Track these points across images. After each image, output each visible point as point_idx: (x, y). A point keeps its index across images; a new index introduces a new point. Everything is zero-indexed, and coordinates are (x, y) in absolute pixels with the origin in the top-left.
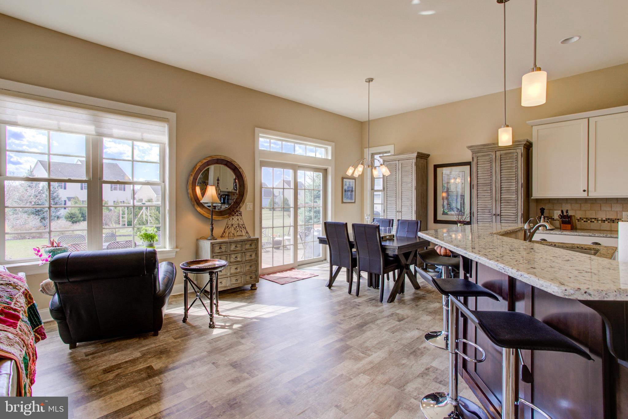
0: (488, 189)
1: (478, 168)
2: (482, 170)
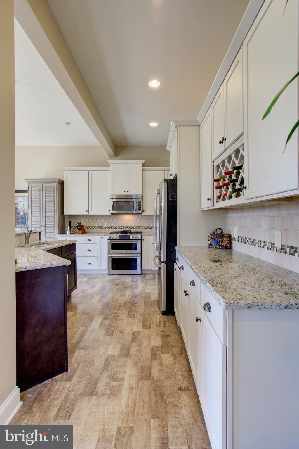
0: (38, 209)
1: (32, 195)
2: (35, 196)
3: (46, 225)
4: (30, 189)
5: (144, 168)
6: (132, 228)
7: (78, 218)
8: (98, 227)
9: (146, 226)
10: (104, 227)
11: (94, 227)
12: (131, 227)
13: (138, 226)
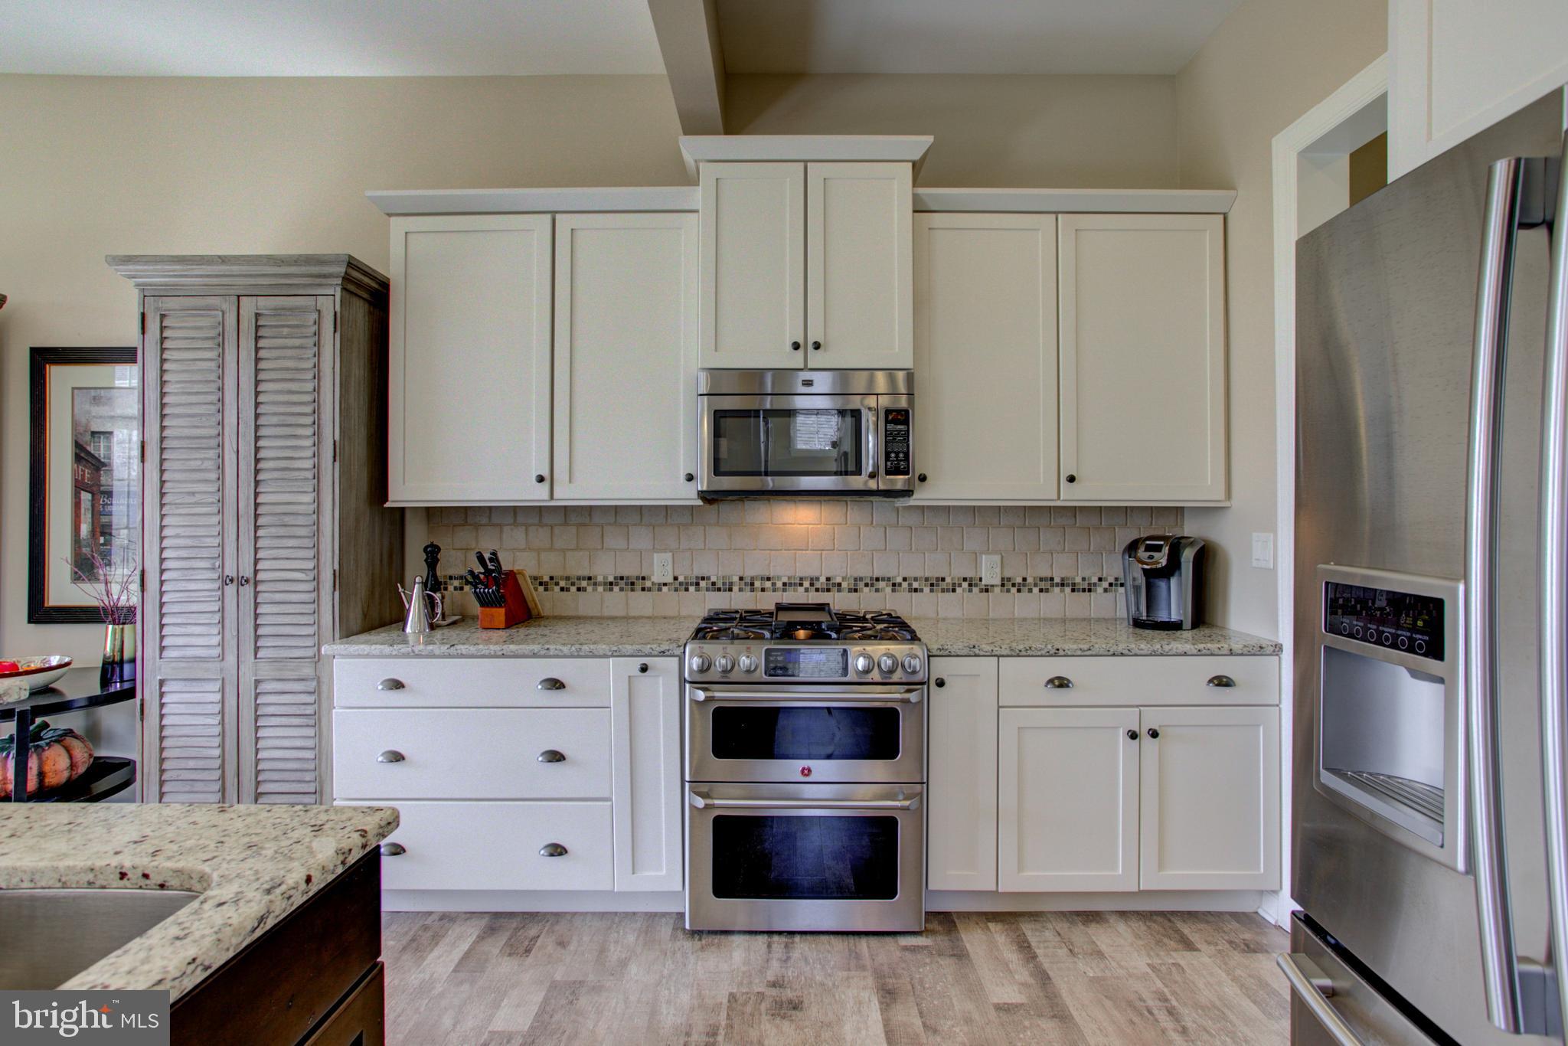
0: (208, 464)
2: (186, 377)
3: (261, 576)
4: (153, 326)
5: (921, 191)
6: (831, 585)
7: (484, 520)
8: (611, 579)
9: (918, 574)
10: (648, 584)
11: (584, 584)
12: (823, 579)
13: (864, 571)
